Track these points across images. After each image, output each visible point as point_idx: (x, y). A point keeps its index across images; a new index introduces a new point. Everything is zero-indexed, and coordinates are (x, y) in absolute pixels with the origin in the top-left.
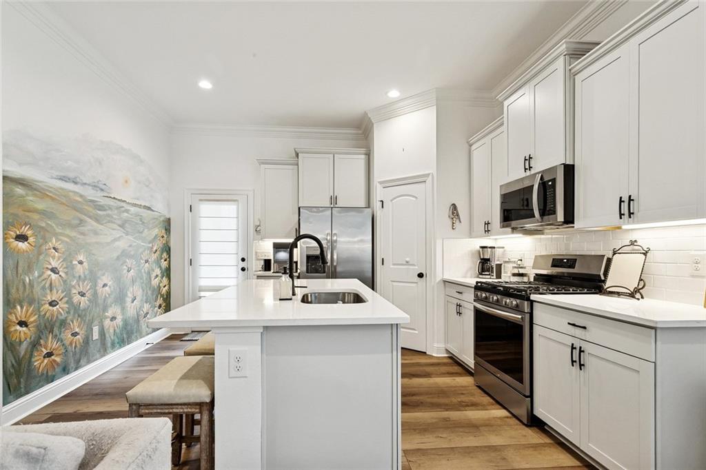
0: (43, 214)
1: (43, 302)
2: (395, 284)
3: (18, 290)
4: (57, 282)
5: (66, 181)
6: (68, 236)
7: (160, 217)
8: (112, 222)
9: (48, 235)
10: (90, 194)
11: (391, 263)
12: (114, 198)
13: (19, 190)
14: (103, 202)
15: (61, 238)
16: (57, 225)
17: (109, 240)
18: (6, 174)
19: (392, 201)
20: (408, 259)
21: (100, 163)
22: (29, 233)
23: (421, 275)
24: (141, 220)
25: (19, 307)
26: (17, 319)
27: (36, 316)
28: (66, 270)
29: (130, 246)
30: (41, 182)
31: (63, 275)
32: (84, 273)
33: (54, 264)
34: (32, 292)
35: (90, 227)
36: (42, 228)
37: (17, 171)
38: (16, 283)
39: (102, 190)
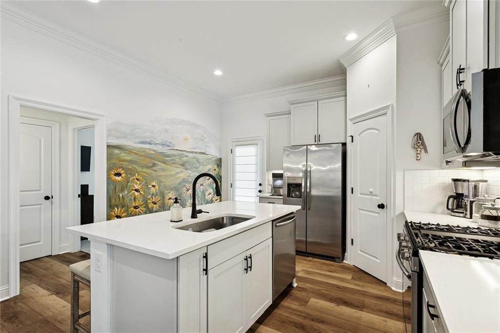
0: (130, 162)
1: (130, 207)
2: (361, 212)
3: (115, 200)
4: (138, 196)
5: (145, 144)
6: (145, 172)
7: (213, 158)
8: (176, 163)
9: (133, 173)
10: (160, 149)
11: (359, 193)
12: (177, 150)
13: (117, 151)
14: (169, 152)
15: (141, 173)
16: (138, 167)
17: (173, 173)
18: (109, 144)
19: (359, 135)
20: (371, 190)
21: (167, 131)
22: (122, 172)
23: (381, 206)
24: (197, 160)
25: (116, 209)
26: (115, 214)
27: (126, 214)
28: (144, 190)
29: (189, 176)
30: (129, 146)
31: (142, 193)
32: (156, 192)
33: (137, 187)
34: (124, 201)
35: (159, 167)
36: (129, 169)
37: (114, 142)
38: (114, 197)
39: (168, 146)
